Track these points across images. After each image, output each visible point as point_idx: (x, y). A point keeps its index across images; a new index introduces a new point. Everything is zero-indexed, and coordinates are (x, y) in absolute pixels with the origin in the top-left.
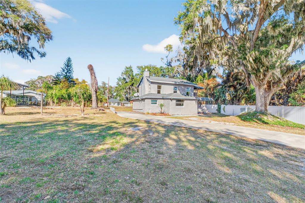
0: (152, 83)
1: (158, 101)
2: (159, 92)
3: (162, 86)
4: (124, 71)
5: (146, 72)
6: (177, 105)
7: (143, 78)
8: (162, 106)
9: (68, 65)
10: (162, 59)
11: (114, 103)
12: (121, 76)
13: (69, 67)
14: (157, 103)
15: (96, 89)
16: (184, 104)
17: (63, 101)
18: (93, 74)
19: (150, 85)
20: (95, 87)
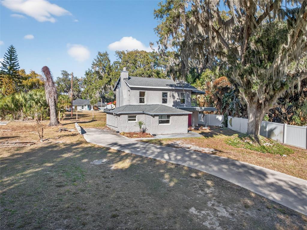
0: (132, 89)
1: (137, 116)
2: (142, 101)
3: (147, 92)
4: (96, 60)
5: (124, 72)
6: (161, 122)
7: (119, 80)
8: (140, 124)
9: (11, 58)
10: (152, 44)
11: (83, 106)
12: (91, 68)
13: (13, 61)
14: (136, 120)
15: (54, 99)
16: (170, 120)
17: (8, 113)
18: (51, 80)
19: (129, 91)
20: (53, 97)
